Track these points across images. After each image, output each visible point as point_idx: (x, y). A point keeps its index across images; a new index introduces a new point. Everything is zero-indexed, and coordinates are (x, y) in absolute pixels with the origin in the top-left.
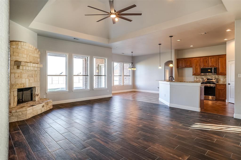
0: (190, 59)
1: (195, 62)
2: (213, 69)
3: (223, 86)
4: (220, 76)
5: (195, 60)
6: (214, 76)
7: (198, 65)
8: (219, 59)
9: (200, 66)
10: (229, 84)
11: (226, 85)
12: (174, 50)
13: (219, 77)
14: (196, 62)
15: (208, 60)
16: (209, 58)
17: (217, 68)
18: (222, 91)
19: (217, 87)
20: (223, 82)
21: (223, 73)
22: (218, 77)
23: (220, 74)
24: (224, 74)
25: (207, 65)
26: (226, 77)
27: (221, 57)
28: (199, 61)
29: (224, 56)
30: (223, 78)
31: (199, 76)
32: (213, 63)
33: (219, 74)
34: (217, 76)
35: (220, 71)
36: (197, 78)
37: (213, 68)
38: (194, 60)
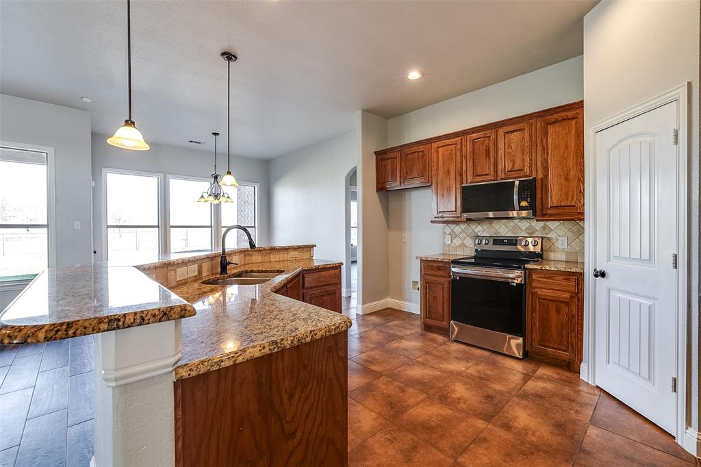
0: (421, 148)
1: (440, 158)
2: (516, 190)
3: (566, 283)
4: (552, 225)
5: (440, 150)
6: (524, 225)
7: (453, 174)
8: (545, 134)
9: (461, 175)
10: (603, 275)
11: (579, 277)
12: (360, 111)
13: (551, 230)
14: (443, 160)
15: (496, 144)
16: (501, 131)
17: (539, 184)
18: (558, 311)
19: (534, 284)
20: (568, 253)
21: (567, 210)
22: (544, 228)
23: (551, 215)
24: (573, 214)
25: (487, 167)
26: (581, 232)
27: (556, 121)
28: (458, 153)
29: (570, 114)
30: (569, 234)
31: (463, 226)
32: (519, 155)
33: (544, 215)
34: (538, 225)
35: (554, 196)
36: (453, 236)
37: (517, 183)
38: (438, 152)
